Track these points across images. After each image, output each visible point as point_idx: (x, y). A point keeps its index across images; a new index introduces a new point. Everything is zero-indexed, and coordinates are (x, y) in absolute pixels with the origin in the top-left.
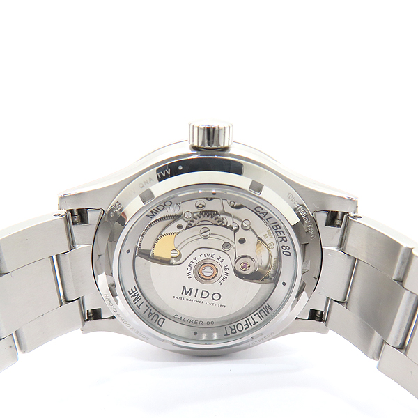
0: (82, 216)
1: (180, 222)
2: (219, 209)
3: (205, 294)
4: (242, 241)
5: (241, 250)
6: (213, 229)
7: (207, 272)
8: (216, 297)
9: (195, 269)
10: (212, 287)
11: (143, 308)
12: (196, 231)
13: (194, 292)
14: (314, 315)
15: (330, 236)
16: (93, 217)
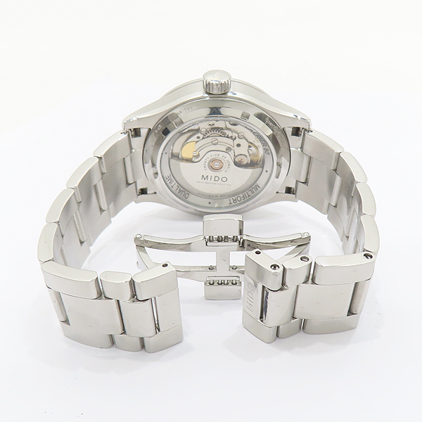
0: (137, 132)
1: (199, 135)
2: (223, 126)
3: (217, 179)
4: (239, 145)
5: (238, 151)
6: (219, 139)
7: (216, 165)
8: (224, 179)
9: (209, 164)
10: (220, 174)
11: (175, 187)
12: (209, 140)
13: (209, 178)
14: (289, 190)
15: (295, 142)
16: (144, 132)
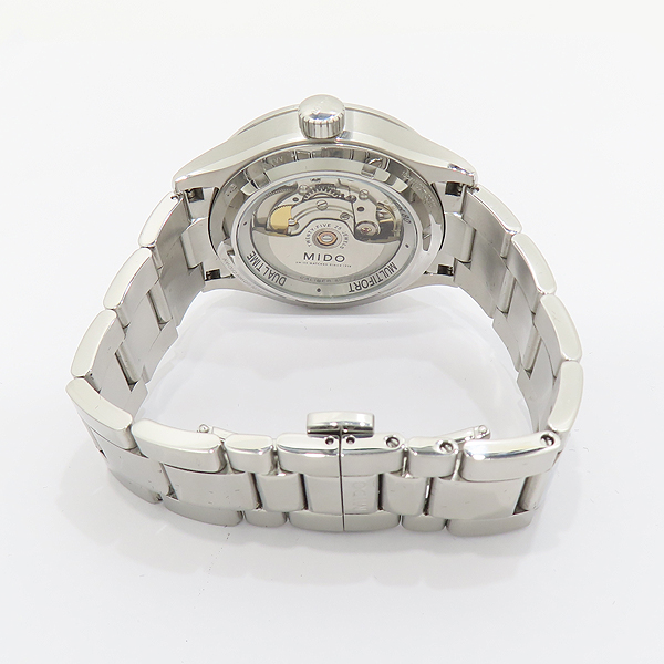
0: (197, 194)
1: (296, 196)
2: (334, 181)
3: (328, 258)
4: (361, 209)
5: (360, 217)
6: (329, 201)
7: (327, 239)
8: (340, 259)
9: (316, 233)
10: (333, 251)
11: (263, 270)
12: (313, 203)
13: (316, 257)
14: (444, 270)
15: (448, 200)
16: (208, 193)
